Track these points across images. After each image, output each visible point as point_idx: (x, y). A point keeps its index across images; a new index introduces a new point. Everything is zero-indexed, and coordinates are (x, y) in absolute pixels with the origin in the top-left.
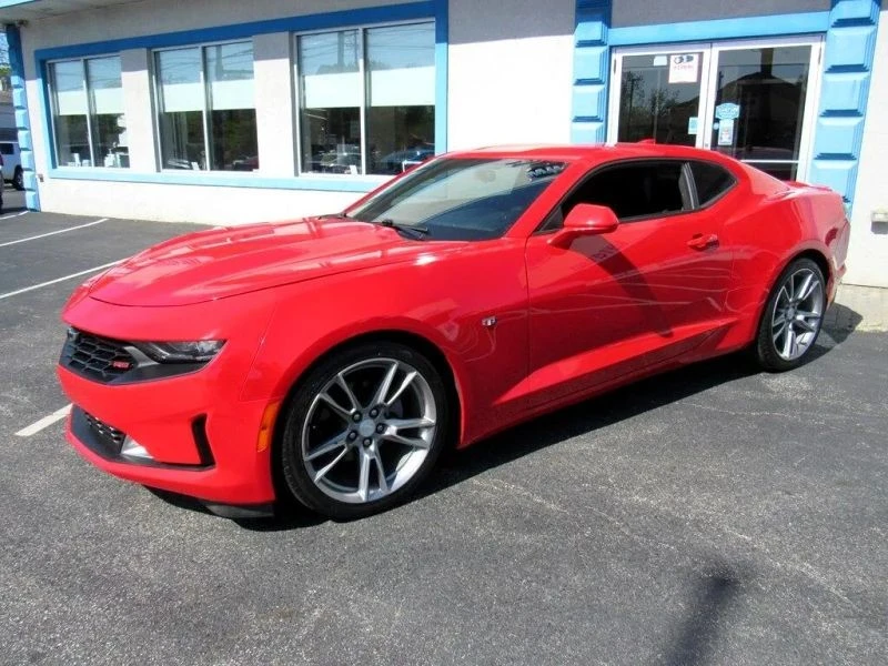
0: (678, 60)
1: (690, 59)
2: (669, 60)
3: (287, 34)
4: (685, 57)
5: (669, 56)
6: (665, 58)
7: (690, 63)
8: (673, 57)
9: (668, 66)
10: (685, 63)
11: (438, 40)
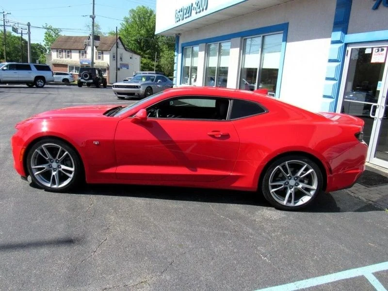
0: (377, 51)
1: (382, 50)
2: (372, 50)
3: (240, 38)
4: (380, 49)
5: (372, 48)
6: (371, 49)
7: (382, 52)
8: (374, 49)
9: (372, 54)
10: (380, 52)
11: (283, 41)
